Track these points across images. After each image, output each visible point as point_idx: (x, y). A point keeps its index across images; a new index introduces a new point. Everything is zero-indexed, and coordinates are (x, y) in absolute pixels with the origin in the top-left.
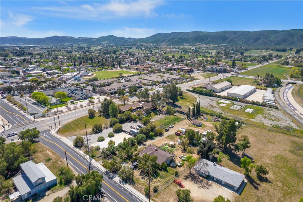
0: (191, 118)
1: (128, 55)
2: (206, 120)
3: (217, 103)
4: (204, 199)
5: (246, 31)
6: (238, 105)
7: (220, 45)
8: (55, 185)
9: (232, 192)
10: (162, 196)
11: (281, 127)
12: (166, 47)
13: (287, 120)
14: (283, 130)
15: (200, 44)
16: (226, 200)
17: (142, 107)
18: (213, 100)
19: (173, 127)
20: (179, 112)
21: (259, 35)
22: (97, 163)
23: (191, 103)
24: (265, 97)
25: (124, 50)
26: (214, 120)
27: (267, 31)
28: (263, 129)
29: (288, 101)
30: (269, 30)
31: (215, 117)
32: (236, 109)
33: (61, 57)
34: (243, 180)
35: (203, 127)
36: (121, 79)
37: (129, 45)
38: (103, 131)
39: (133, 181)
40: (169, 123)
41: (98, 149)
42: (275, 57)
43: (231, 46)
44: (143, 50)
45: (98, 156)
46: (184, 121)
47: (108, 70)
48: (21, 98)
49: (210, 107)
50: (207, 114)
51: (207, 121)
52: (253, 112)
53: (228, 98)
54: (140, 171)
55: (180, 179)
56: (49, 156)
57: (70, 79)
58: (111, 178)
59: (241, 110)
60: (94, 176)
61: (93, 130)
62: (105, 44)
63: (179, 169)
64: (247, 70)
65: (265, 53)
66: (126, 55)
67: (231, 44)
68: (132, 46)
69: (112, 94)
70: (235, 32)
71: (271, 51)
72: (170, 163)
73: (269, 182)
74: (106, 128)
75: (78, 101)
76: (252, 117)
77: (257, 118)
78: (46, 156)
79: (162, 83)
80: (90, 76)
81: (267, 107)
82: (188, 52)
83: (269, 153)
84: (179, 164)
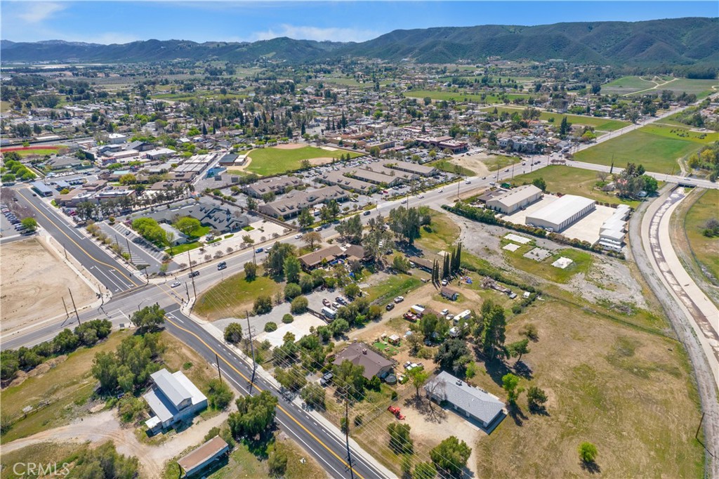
0: (439, 279)
1: (322, 95)
2: (470, 284)
3: (501, 241)
4: (431, 438)
5: (617, 22)
6: (543, 248)
7: (547, 63)
8: (205, 408)
9: (478, 429)
10: (366, 431)
11: (612, 303)
12: (414, 69)
13: (631, 287)
14: (613, 311)
15: (498, 60)
16: (460, 443)
17: (347, 256)
18: (492, 235)
19: (403, 300)
20: (417, 265)
21: (651, 32)
22: (267, 373)
23: (446, 241)
24: (604, 229)
25: (313, 79)
26: (485, 285)
27: (673, 20)
28: (574, 309)
29: (657, 237)
30: (679, 17)
31: (488, 278)
32: (536, 258)
33: (172, 103)
34: (502, 410)
35: (459, 300)
36: (305, 174)
37: (324, 64)
38: (273, 310)
39: (323, 405)
40: (395, 293)
41: (266, 346)
42: (678, 100)
43: (574, 64)
44: (357, 78)
45: (268, 359)
46: (426, 286)
47: (279, 147)
48: (111, 227)
49: (484, 252)
50: (473, 270)
51: (471, 288)
52: (569, 266)
53: (526, 230)
54: (335, 389)
55: (399, 406)
56: (187, 358)
57: (198, 173)
58: (289, 400)
59: (546, 261)
60: (264, 399)
61: (256, 307)
62: (269, 59)
63: (400, 388)
64: (593, 144)
65: (658, 85)
66: (317, 95)
67: (574, 58)
68: (333, 64)
69: (287, 218)
70: (590, 26)
71: (676, 79)
72: (386, 375)
73: (547, 414)
74: (279, 303)
75: (222, 236)
76: (563, 279)
77: (573, 281)
78: (182, 358)
79: (392, 187)
80: (239, 164)
81: (604, 253)
82: (464, 84)
83: (567, 360)
84: (401, 379)
